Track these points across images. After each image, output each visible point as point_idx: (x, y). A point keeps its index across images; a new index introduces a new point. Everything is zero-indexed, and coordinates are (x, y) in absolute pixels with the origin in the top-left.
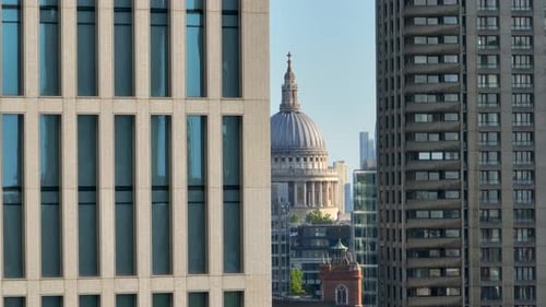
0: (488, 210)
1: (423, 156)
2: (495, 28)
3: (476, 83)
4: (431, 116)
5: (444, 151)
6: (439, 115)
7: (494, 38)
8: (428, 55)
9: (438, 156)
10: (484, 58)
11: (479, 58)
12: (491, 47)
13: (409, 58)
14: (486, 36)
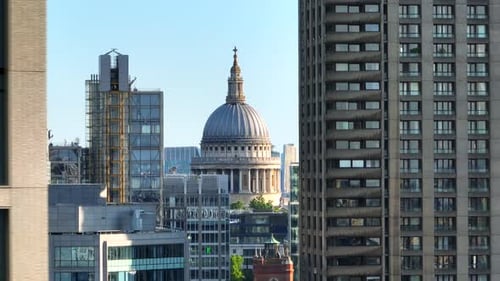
0: (409, 218)
1: (344, 164)
2: (417, 35)
3: (397, 90)
4: (352, 123)
5: (365, 159)
6: (360, 123)
7: (416, 46)
8: (349, 63)
9: (359, 164)
10: (406, 66)
11: (401, 66)
12: (412, 55)
13: (331, 66)
14: (408, 44)
